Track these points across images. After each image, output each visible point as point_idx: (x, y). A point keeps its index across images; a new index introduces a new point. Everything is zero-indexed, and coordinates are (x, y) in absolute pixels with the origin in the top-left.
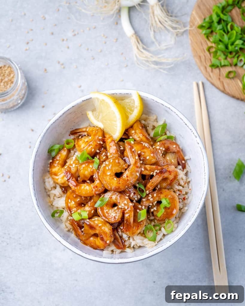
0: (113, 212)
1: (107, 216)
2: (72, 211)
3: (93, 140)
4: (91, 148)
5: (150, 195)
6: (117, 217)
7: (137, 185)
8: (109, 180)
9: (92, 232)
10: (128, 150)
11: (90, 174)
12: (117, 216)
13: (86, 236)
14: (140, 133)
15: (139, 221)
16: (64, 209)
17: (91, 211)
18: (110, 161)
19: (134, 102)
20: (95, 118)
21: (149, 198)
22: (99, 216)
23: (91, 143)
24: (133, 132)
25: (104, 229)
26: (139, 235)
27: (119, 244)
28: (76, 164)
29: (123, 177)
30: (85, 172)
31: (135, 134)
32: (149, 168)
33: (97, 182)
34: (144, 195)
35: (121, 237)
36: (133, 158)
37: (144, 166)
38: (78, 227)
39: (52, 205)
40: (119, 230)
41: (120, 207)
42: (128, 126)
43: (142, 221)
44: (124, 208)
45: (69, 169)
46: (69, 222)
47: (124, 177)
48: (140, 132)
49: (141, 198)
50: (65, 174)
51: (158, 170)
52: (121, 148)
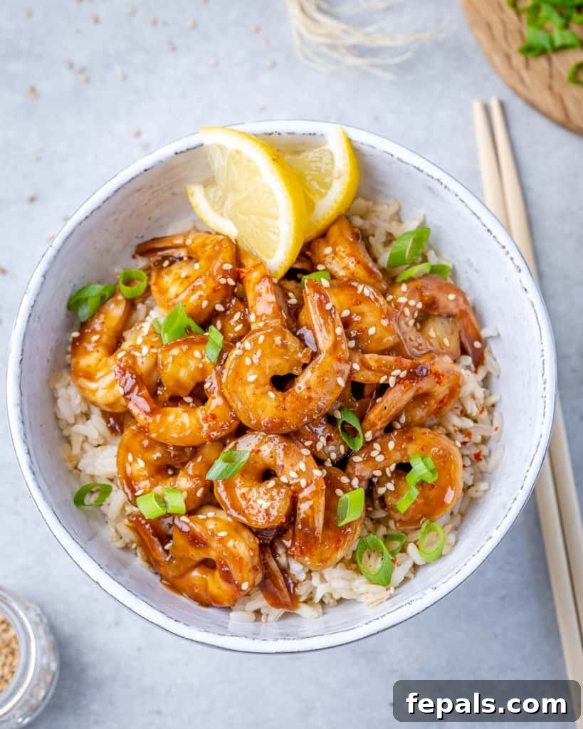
0: (262, 494)
1: (244, 507)
2: (136, 487)
3: (205, 275)
4: (198, 298)
5: (377, 446)
6: (274, 513)
7: (338, 415)
8: (252, 399)
9: (198, 555)
10: (314, 306)
11: (193, 378)
12: (273, 508)
13: (177, 567)
14: (350, 255)
15: (342, 524)
16: (112, 480)
17: (196, 492)
18: (256, 340)
19: (332, 159)
20: (213, 207)
21: (374, 454)
22: (218, 506)
23: (199, 282)
24: (328, 250)
25: (235, 548)
26: (340, 564)
27: (278, 594)
28: (152, 347)
29: (296, 388)
30: (179, 372)
31: (333, 258)
32: (377, 361)
33: (215, 402)
34: (359, 443)
35: (285, 571)
36: (329, 332)
37: (361, 355)
38: (156, 539)
39: (76, 468)
40: (281, 551)
41: (284, 479)
42: (313, 233)
43: (349, 525)
44: (298, 484)
45: (130, 362)
46: (126, 521)
47: (300, 388)
48: (348, 250)
49: (349, 452)
50: (117, 377)
51: (402, 371)
52: (289, 298)
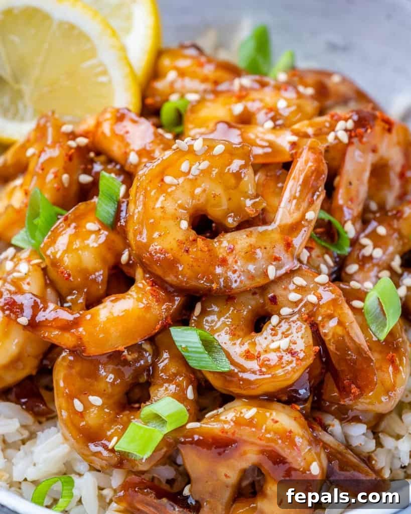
0: (270, 338)
6: (299, 347)
12: (295, 343)
17: (185, 392)
25: (277, 422)
30: (81, 260)
40: (330, 420)
44: (308, 304)
49: (341, 264)
